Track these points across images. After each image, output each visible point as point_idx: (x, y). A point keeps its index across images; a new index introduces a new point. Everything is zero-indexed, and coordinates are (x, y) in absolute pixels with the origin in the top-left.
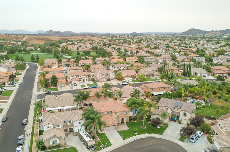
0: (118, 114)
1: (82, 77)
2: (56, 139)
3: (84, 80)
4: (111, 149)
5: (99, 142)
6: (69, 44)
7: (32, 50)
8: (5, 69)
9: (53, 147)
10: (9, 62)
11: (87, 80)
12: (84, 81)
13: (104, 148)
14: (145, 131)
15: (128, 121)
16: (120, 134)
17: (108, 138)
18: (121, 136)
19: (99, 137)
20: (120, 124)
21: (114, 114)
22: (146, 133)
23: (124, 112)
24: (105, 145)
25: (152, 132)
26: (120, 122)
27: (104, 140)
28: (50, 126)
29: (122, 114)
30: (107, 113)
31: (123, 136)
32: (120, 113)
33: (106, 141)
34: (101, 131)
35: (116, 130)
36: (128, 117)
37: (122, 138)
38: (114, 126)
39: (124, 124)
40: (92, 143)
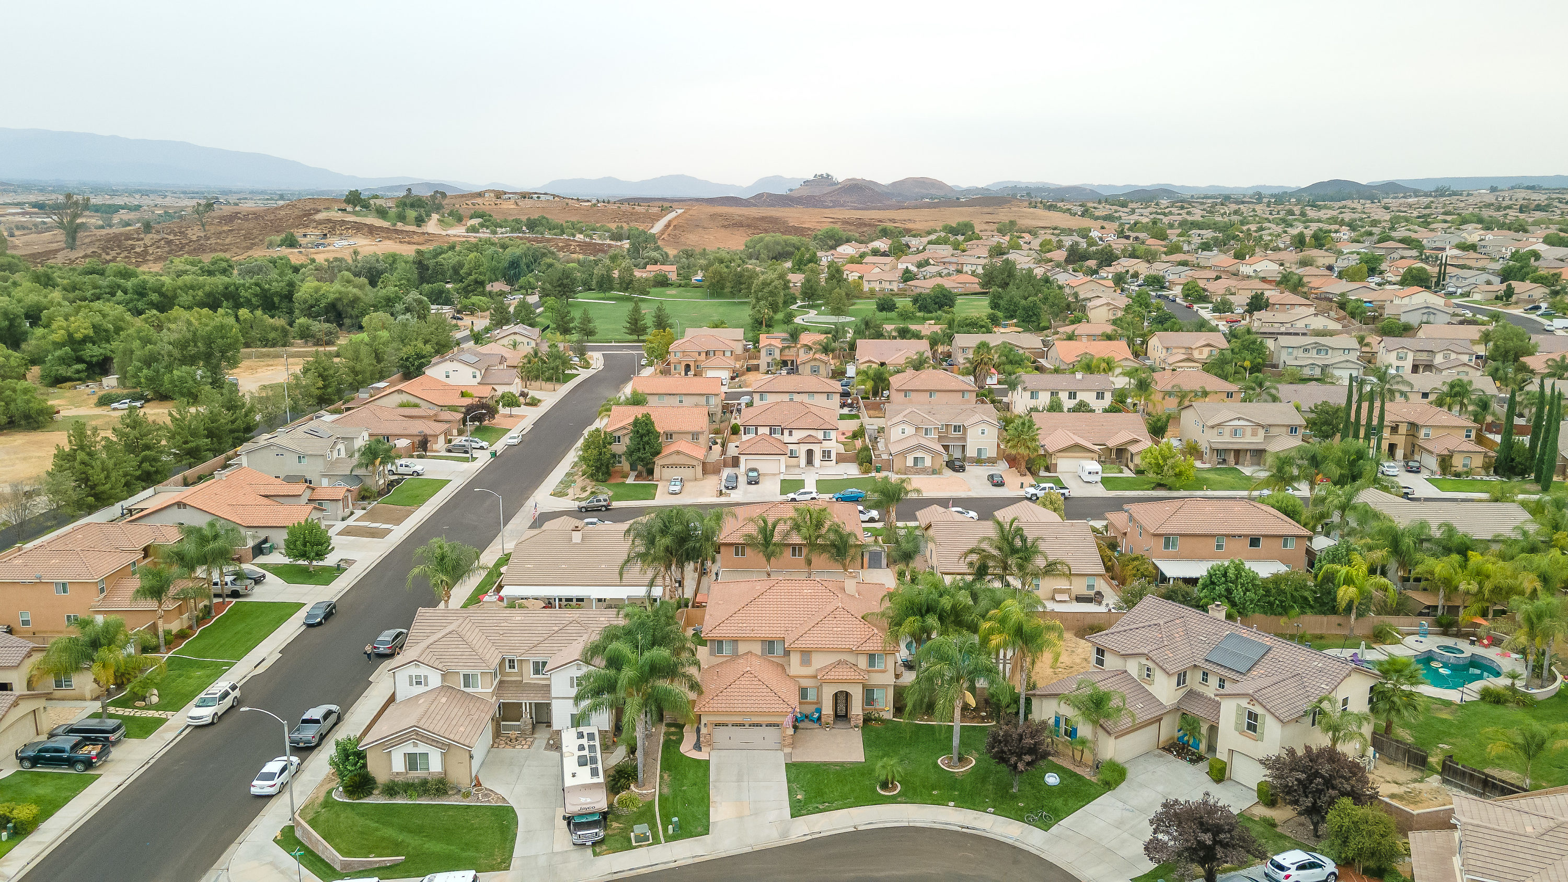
0: (819, 662)
1: (798, 435)
2: (422, 748)
3: (810, 453)
4: (689, 855)
5: (650, 805)
6: (875, 252)
7: (662, 282)
8: (470, 371)
9: (408, 788)
10: (512, 337)
11: (826, 455)
12: (810, 462)
13: (656, 841)
14: (953, 788)
15: (881, 714)
16: (789, 781)
17: (712, 793)
18: (790, 792)
19: (666, 776)
20: (823, 720)
21: (795, 659)
22: (952, 804)
23: (858, 653)
24: (670, 827)
25: (994, 800)
26: (828, 709)
27: (679, 798)
28: (426, 677)
29: (840, 666)
30: (762, 649)
31: (799, 797)
32: (832, 659)
33: (690, 803)
34: (698, 747)
35: (785, 754)
36: (884, 687)
37: (786, 804)
38: (776, 727)
39: (852, 728)
40: (589, 800)
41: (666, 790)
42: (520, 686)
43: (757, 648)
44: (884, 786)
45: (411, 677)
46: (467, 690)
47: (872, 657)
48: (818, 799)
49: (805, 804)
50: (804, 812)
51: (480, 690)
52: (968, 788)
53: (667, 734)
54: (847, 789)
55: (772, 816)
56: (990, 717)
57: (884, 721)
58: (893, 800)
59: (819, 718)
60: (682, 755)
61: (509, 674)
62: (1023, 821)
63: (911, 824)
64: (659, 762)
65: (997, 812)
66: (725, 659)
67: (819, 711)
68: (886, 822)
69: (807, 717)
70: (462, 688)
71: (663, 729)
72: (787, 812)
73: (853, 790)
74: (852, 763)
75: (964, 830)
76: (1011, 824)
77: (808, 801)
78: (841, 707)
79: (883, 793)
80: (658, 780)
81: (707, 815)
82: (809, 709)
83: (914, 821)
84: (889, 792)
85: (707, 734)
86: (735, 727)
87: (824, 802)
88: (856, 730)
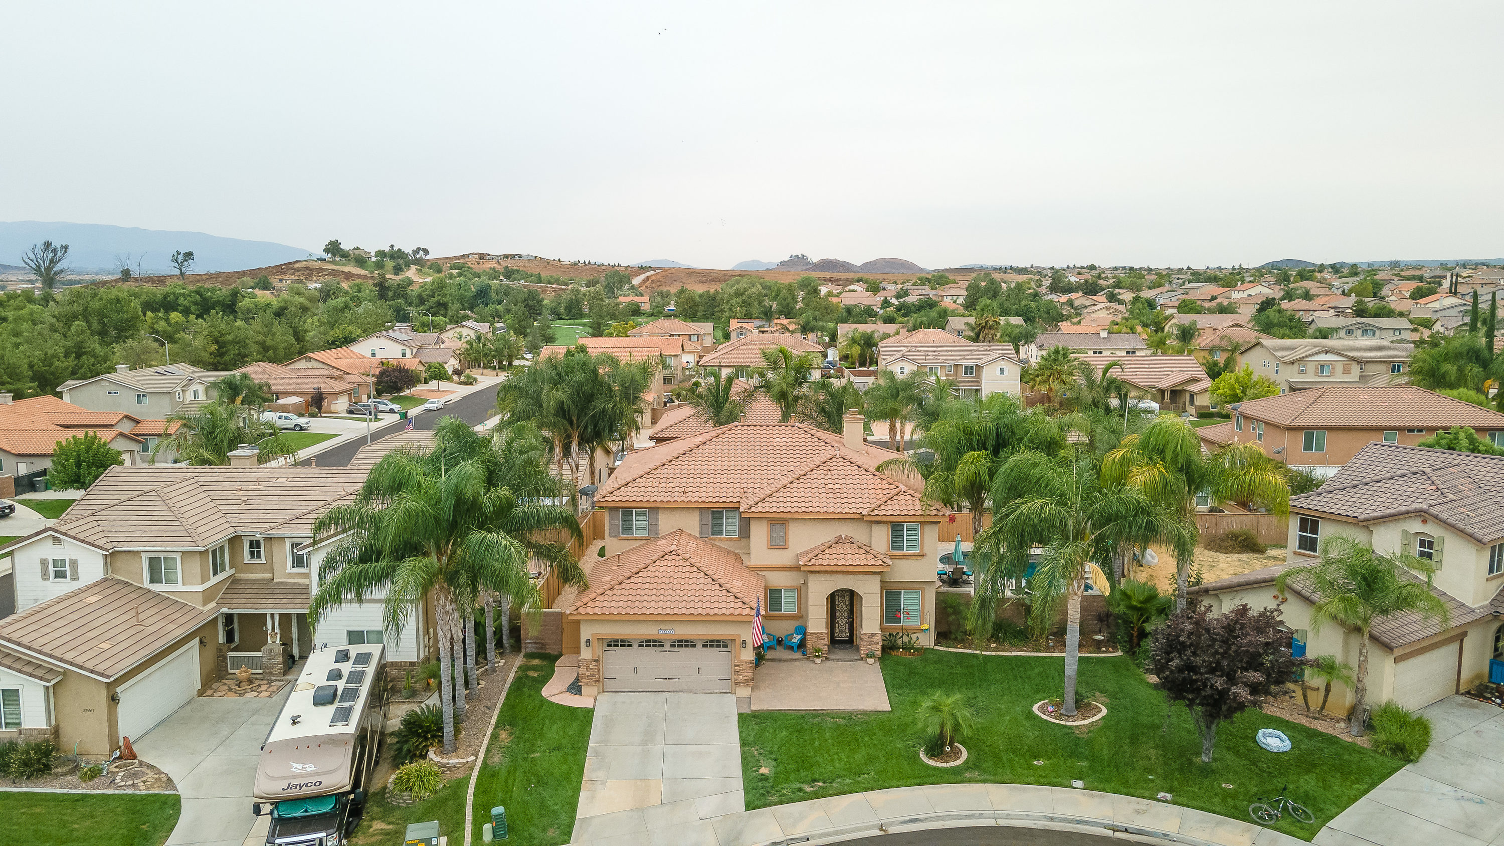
0: (802, 539)
5: (459, 785)
6: (853, 291)
8: (399, 348)
14: (1075, 756)
15: (914, 637)
16: (744, 743)
17: (590, 763)
18: (747, 762)
19: (503, 735)
20: (809, 645)
21: (759, 533)
22: (1079, 784)
23: (869, 521)
24: (487, 827)
25: (1167, 776)
26: (817, 624)
27: (519, 773)
28: (74, 563)
29: (841, 545)
30: (702, 525)
31: (763, 770)
32: (823, 535)
33: (540, 782)
34: (575, 688)
35: (739, 700)
36: (920, 585)
37: (737, 784)
38: (722, 649)
39: (862, 659)
40: (311, 768)
41: (497, 759)
42: (267, 587)
43: (692, 523)
44: (936, 748)
45: (44, 563)
46: (156, 588)
47: (897, 528)
48: (803, 774)
49: (776, 783)
50: (774, 798)
51: (180, 587)
52: (1106, 753)
53: (523, 669)
54: (859, 757)
55: (708, 806)
56: (1112, 642)
57: (922, 651)
58: (955, 776)
59: (802, 645)
60: (544, 701)
61: (250, 568)
62: (1245, 818)
63: (1002, 823)
64: (497, 712)
65: (1180, 800)
66: (637, 544)
67: (802, 630)
68: (950, 818)
69: (780, 642)
70: (146, 584)
71: (519, 661)
72: (738, 798)
73: (871, 759)
74: (865, 713)
75: (1119, 835)
76: (1218, 824)
77: (781, 777)
78: (842, 623)
79: (932, 763)
80: (486, 742)
81: (572, 806)
82: (782, 629)
83: (1007, 817)
84: (946, 762)
85: (591, 661)
86: (644, 648)
87: (814, 781)
88: (871, 661)
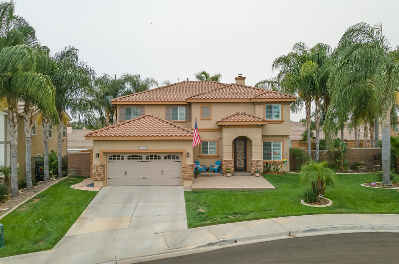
16: (188, 201)
17: (87, 211)
18: (189, 208)
23: (254, 103)
26: (228, 155)
27: (35, 214)
29: (239, 115)
30: (167, 115)
31: (200, 210)
33: (47, 218)
34: (91, 185)
35: (185, 188)
36: (282, 139)
37: (183, 217)
38: (175, 160)
39: (252, 175)
43: (162, 114)
47: (268, 105)
49: (210, 215)
50: (208, 222)
54: (262, 204)
57: (283, 174)
59: (220, 168)
60: (70, 188)
67: (220, 162)
69: (207, 170)
72: (183, 224)
74: (260, 190)
77: (212, 213)
78: (240, 160)
79: (311, 205)
82: (208, 163)
84: (321, 205)
85: (99, 166)
86: (131, 160)
87: (235, 214)
88: (257, 174)
